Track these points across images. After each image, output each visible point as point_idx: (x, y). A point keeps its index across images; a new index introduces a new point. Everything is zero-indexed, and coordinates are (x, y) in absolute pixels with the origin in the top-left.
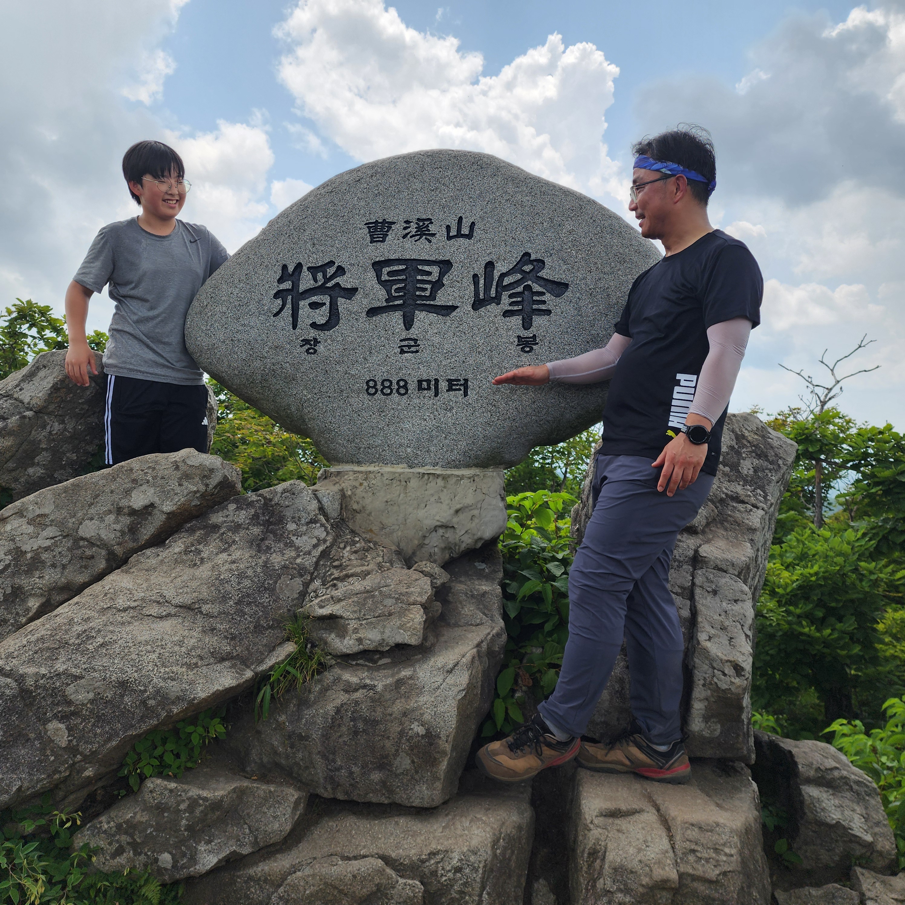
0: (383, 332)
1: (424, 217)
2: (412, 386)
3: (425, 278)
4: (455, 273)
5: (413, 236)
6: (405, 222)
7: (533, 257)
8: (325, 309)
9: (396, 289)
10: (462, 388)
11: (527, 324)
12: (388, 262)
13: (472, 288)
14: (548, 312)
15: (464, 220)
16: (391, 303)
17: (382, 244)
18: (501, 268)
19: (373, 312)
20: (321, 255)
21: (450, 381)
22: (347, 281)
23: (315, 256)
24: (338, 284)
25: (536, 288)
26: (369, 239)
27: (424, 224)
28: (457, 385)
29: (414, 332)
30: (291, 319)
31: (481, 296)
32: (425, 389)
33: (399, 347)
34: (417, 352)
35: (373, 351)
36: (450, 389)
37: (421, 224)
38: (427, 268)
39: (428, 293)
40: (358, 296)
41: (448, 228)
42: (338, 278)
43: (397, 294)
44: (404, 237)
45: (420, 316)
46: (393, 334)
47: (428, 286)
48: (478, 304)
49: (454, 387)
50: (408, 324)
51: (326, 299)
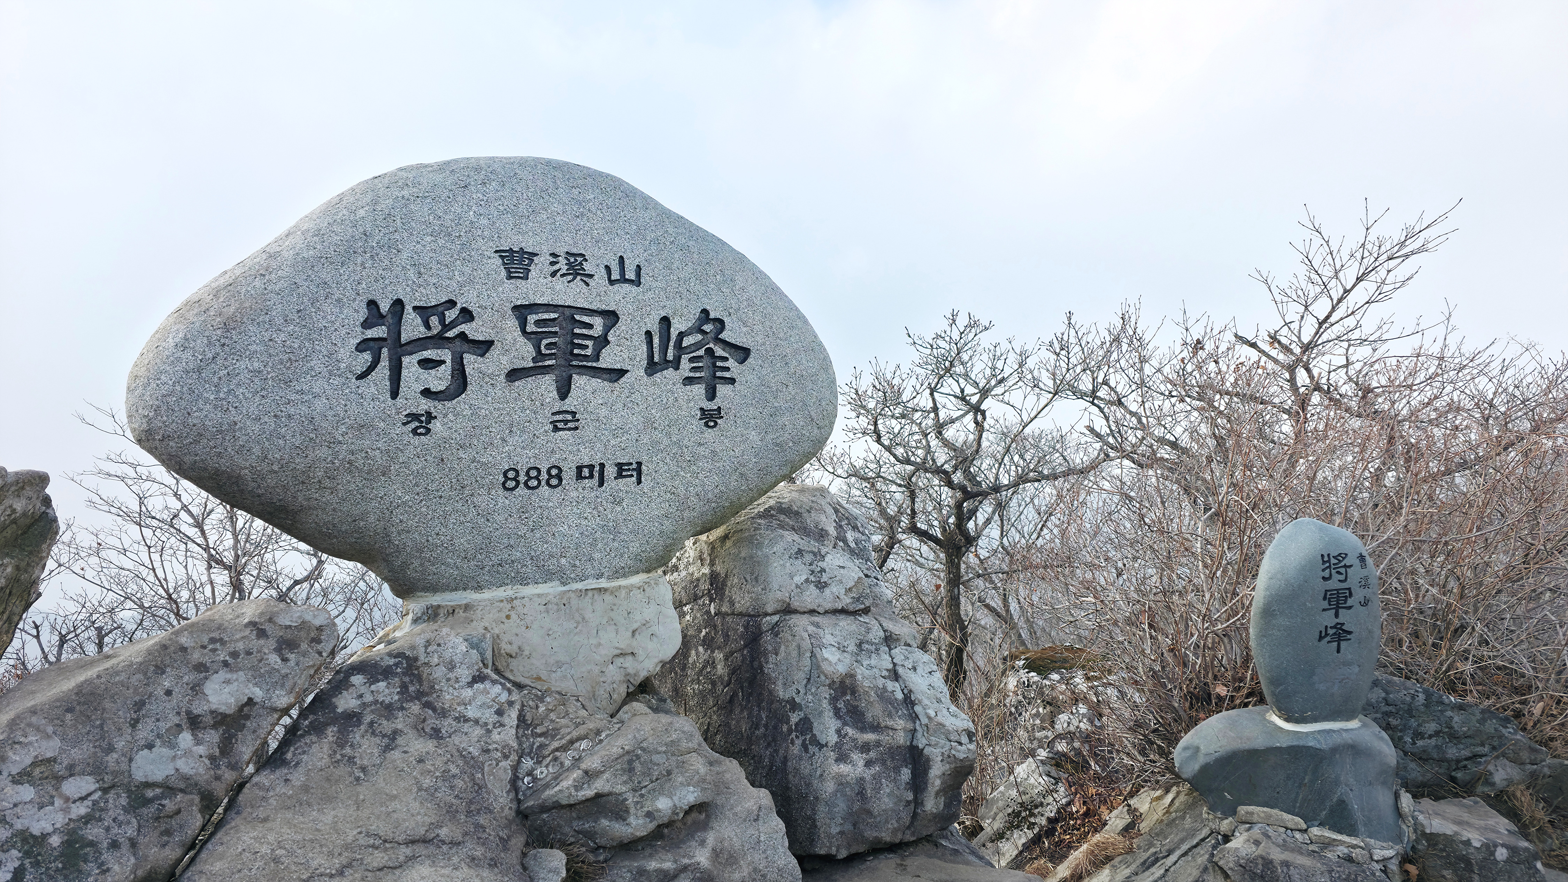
0: (528, 403)
1: (575, 251)
2: (569, 475)
3: (585, 331)
4: (623, 328)
5: (563, 275)
6: (551, 254)
7: (712, 316)
8: (445, 371)
9: (547, 344)
10: (635, 473)
11: (711, 395)
12: (533, 307)
13: (645, 348)
14: (732, 381)
15: (627, 262)
16: (540, 364)
17: (523, 282)
18: (677, 326)
19: (514, 375)
20: (433, 290)
21: (620, 466)
22: (476, 331)
23: (424, 291)
24: (462, 336)
25: (719, 352)
26: (504, 273)
27: (576, 260)
28: (629, 470)
29: (570, 403)
30: (388, 383)
31: (656, 358)
32: (586, 478)
33: (551, 423)
34: (576, 428)
35: (514, 429)
36: (620, 476)
37: (572, 260)
38: (586, 319)
39: (589, 352)
40: (494, 352)
41: (608, 268)
42: (463, 326)
43: (548, 352)
44: (554, 274)
45: (579, 381)
46: (542, 405)
47: (590, 343)
48: (652, 367)
49: (624, 473)
50: (564, 392)
51: (446, 355)
